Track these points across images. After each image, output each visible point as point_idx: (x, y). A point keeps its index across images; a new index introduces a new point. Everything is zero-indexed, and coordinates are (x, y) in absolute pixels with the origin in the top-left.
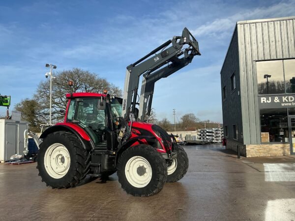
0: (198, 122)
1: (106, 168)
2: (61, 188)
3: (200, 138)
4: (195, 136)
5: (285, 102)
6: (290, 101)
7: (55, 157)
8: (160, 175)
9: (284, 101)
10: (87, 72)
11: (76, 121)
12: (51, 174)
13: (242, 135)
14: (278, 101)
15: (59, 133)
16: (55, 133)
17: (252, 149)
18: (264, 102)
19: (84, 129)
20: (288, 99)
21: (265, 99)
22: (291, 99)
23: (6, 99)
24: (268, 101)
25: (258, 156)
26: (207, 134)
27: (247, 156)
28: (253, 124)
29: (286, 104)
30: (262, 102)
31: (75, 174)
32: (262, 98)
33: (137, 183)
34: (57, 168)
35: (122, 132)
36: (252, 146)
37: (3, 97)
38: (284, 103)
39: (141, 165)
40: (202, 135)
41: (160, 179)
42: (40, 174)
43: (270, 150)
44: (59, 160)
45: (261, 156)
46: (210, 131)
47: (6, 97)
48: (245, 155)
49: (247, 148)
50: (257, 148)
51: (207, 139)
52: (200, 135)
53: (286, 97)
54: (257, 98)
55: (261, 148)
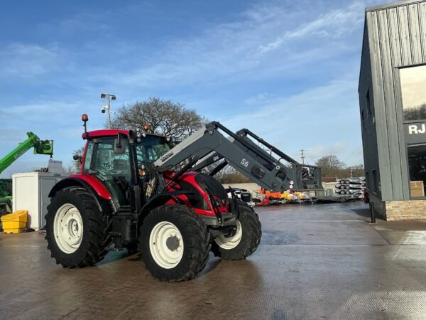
0: (344, 168)
1: (128, 239)
2: (73, 267)
3: (340, 193)
4: (331, 190)
7: (67, 223)
8: (194, 250)
10: (169, 102)
11: (93, 172)
12: (63, 248)
13: (380, 185)
15: (69, 190)
16: (65, 189)
17: (396, 207)
18: (413, 132)
19: (104, 182)
21: (416, 127)
23: (47, 144)
24: (420, 131)
25: (406, 218)
26: (351, 186)
27: (388, 220)
28: (397, 169)
30: (411, 133)
31: (88, 248)
32: (410, 127)
33: (167, 262)
34: (70, 239)
35: (150, 185)
36: (396, 203)
37: (43, 142)
39: (173, 235)
40: (342, 187)
41: (193, 256)
42: (49, 247)
44: (74, 228)
45: (411, 218)
46: (355, 181)
47: (47, 142)
48: (384, 217)
49: (387, 207)
50: (405, 207)
51: (350, 193)
52: (340, 188)
54: (402, 127)
55: (410, 206)
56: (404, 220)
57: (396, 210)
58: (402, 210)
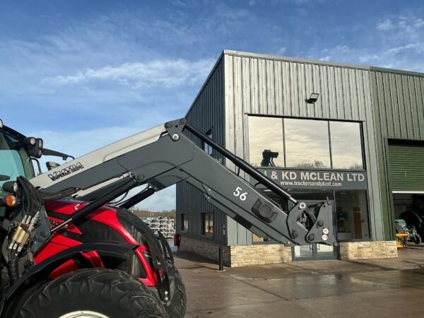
5: (286, 180)
6: (291, 178)
9: (283, 178)
13: (226, 229)
14: (276, 177)
17: (239, 252)
20: (288, 175)
22: (293, 176)
27: (232, 266)
29: (287, 183)
35: (25, 228)
36: (240, 248)
38: (283, 181)
43: (265, 253)
45: (252, 264)
48: (228, 264)
49: (231, 252)
50: (247, 252)
53: (287, 173)
55: (252, 251)
56: (247, 266)
57: (240, 255)
58: (245, 255)
